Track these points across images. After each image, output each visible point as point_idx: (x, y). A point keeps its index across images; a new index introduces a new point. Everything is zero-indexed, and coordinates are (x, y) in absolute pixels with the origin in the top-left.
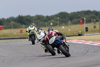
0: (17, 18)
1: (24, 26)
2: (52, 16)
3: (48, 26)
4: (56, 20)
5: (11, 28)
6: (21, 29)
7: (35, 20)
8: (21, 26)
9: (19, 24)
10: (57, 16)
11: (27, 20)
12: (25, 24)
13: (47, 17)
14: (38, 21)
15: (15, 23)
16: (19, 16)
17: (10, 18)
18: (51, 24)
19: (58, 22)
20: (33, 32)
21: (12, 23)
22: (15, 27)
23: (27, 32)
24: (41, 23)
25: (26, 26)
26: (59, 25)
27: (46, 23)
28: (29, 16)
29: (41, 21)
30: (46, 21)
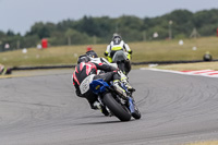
0: (80, 21)
1: (95, 38)
2: (157, 18)
3: (148, 39)
4: (166, 27)
5: (66, 43)
6: (89, 46)
7: (119, 26)
8: (90, 39)
9: (85, 35)
10: (167, 17)
11: (102, 26)
12: (98, 35)
13: (147, 20)
14: (127, 29)
15: (75, 32)
16: (85, 17)
17: (64, 22)
18: (156, 35)
19: (170, 32)
20: (122, 56)
21: (70, 32)
22: (76, 42)
23: (106, 55)
24: (133, 32)
25: (99, 39)
26: (173, 37)
27: (144, 33)
28: (106, 18)
29: (133, 28)
30: (143, 29)
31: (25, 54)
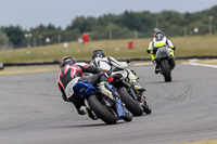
0: (121, 15)
1: (136, 33)
2: (198, 13)
3: (188, 33)
4: (207, 23)
5: (107, 38)
6: (130, 41)
7: (160, 21)
8: (131, 33)
9: (126, 29)
10: (207, 13)
11: (144, 21)
12: (139, 29)
13: (188, 15)
14: (167, 23)
15: (116, 26)
16: (126, 12)
17: (105, 16)
18: (196, 30)
19: (210, 27)
21: (111, 26)
22: (117, 36)
24: (174, 27)
25: (140, 34)
26: (213, 33)
27: (185, 28)
28: (147, 13)
29: (174, 23)
30: (183, 24)
31: (65, 49)
